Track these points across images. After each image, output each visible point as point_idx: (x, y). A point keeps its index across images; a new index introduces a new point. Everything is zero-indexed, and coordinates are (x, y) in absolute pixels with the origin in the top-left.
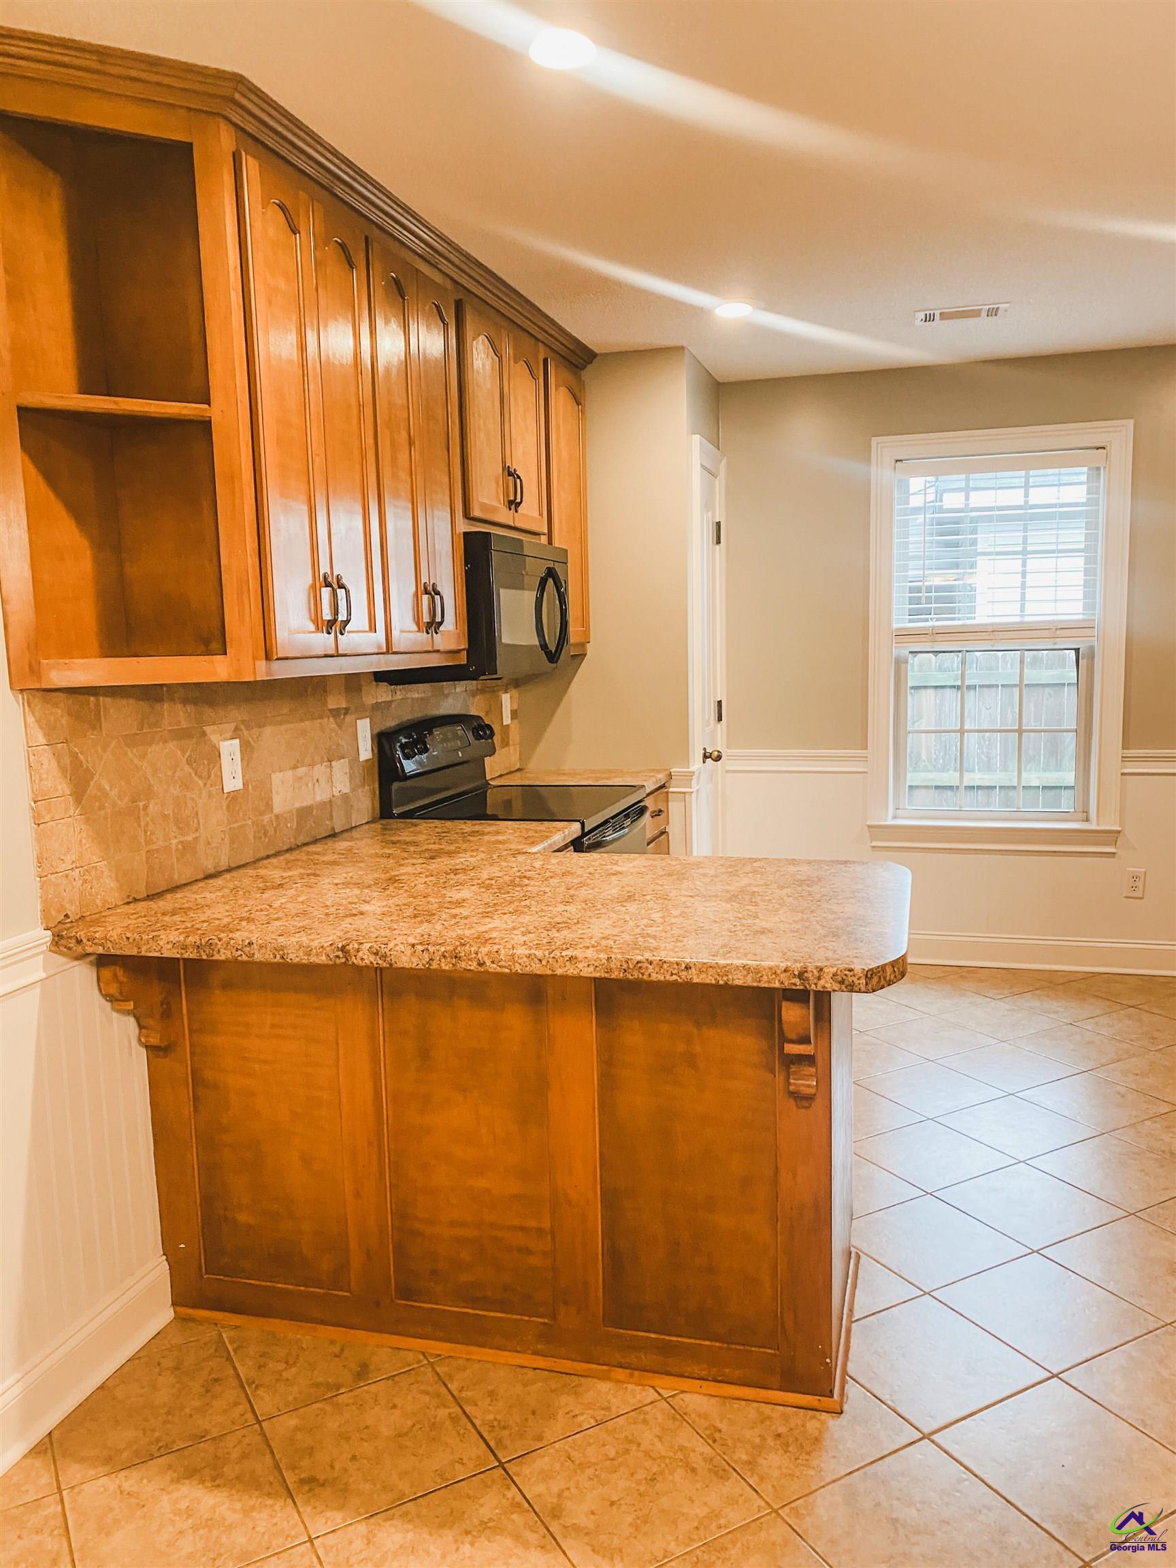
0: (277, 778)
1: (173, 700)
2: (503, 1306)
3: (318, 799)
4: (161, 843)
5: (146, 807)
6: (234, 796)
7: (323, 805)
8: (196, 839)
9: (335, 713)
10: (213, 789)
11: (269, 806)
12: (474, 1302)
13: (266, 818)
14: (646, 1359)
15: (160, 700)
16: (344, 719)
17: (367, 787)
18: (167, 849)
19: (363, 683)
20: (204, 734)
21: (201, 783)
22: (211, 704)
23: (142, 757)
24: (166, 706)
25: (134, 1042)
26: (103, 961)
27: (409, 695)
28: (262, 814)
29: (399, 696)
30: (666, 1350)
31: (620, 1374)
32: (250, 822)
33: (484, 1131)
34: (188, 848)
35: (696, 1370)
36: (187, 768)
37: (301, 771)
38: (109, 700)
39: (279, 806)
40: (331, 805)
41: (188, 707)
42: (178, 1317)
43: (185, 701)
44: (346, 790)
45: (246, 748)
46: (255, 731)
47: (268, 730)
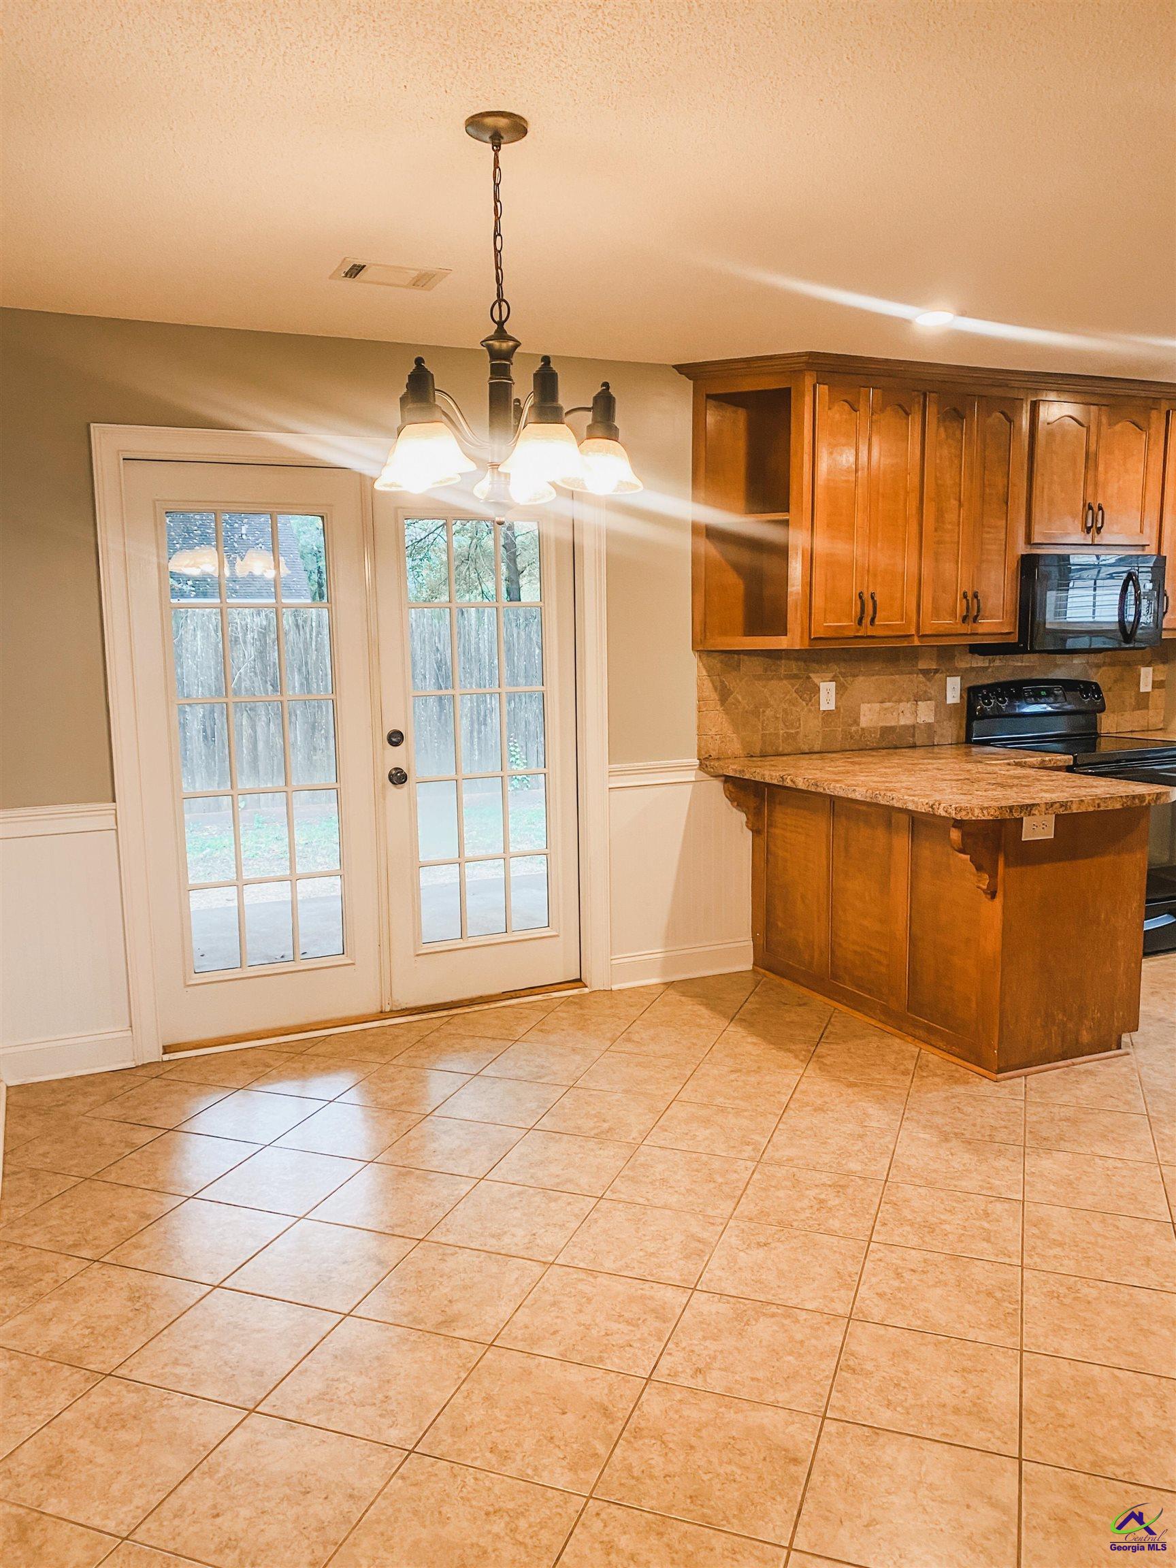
0: (865, 707)
1: (788, 659)
2: (870, 992)
3: (902, 723)
4: (772, 730)
5: (764, 712)
6: (828, 713)
7: (906, 727)
8: (797, 733)
9: (925, 672)
10: (813, 708)
11: (856, 722)
12: (860, 987)
13: (854, 729)
14: (921, 1033)
15: (780, 658)
16: (934, 676)
17: (953, 721)
18: (777, 735)
19: (956, 653)
20: (809, 678)
21: (804, 703)
22: (818, 662)
23: (764, 686)
24: (783, 661)
25: (745, 827)
26: (727, 779)
27: (1011, 663)
28: (851, 725)
29: (997, 663)
30: (930, 1030)
31: (910, 1039)
32: (840, 729)
33: (867, 894)
34: (793, 737)
35: (941, 1044)
36: (795, 695)
37: (888, 705)
38: (746, 657)
39: (864, 722)
40: (914, 729)
41: (799, 663)
42: (753, 970)
43: (797, 659)
44: (931, 720)
45: (841, 690)
46: (850, 679)
47: (861, 678)
